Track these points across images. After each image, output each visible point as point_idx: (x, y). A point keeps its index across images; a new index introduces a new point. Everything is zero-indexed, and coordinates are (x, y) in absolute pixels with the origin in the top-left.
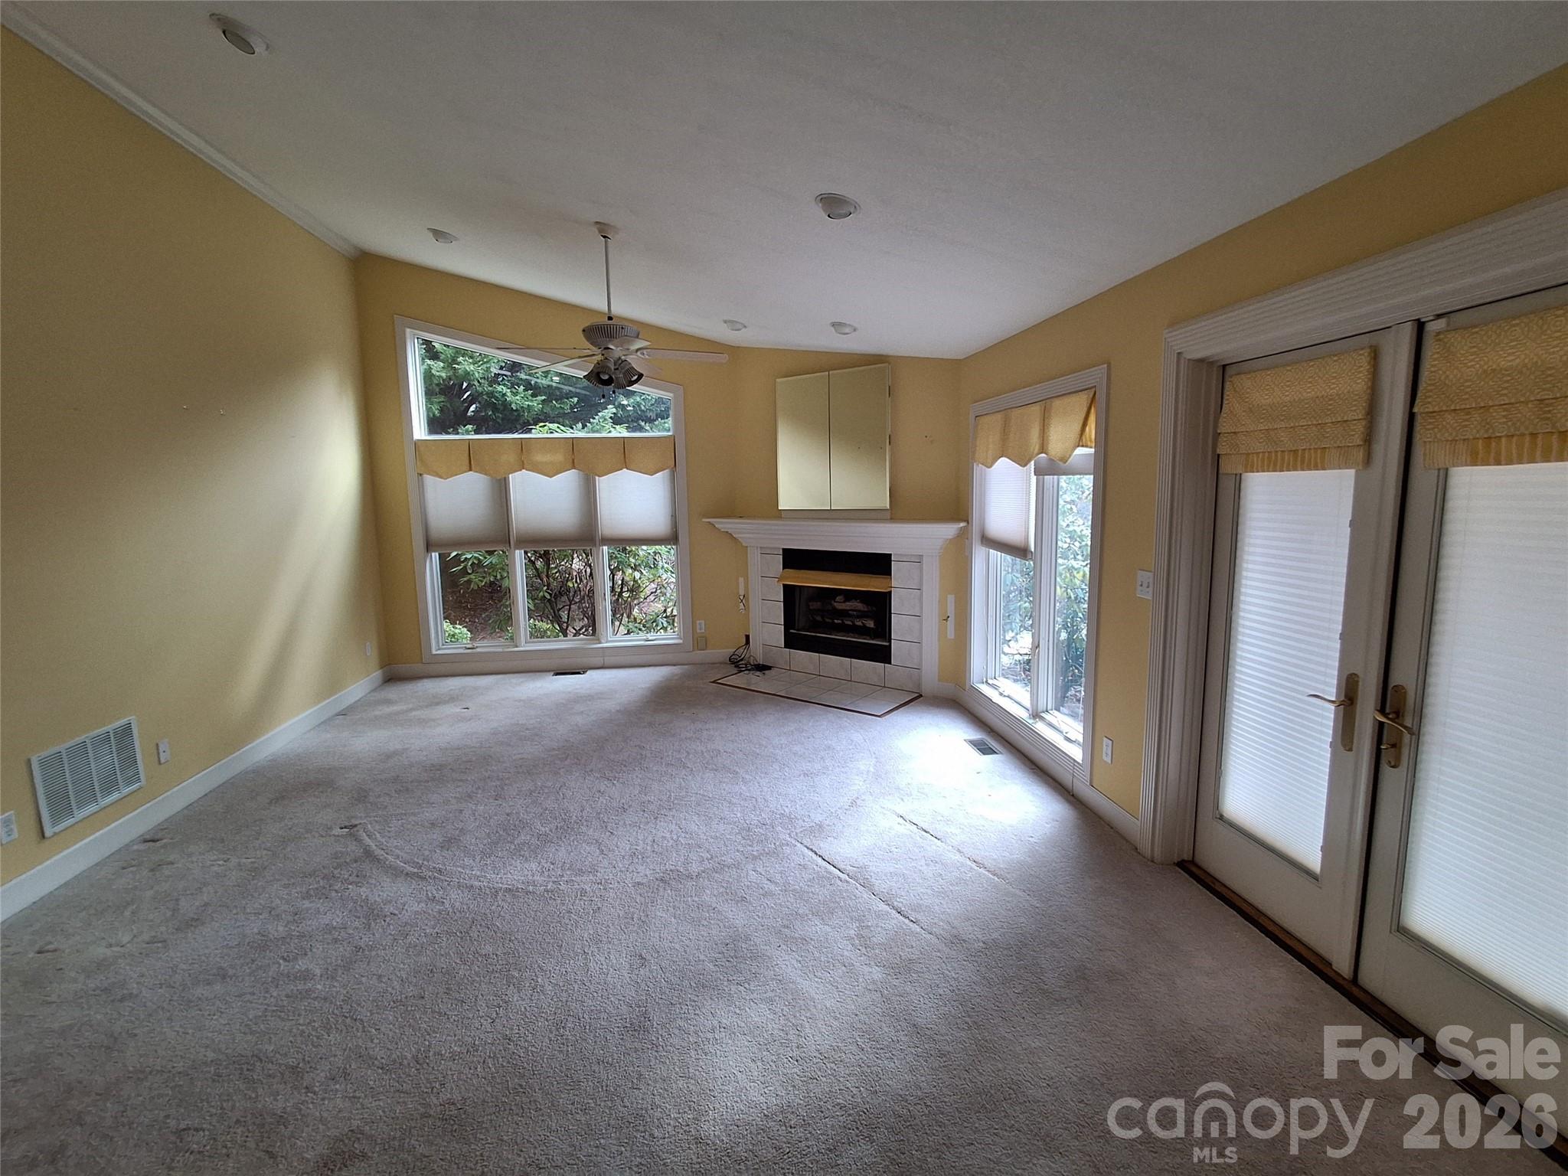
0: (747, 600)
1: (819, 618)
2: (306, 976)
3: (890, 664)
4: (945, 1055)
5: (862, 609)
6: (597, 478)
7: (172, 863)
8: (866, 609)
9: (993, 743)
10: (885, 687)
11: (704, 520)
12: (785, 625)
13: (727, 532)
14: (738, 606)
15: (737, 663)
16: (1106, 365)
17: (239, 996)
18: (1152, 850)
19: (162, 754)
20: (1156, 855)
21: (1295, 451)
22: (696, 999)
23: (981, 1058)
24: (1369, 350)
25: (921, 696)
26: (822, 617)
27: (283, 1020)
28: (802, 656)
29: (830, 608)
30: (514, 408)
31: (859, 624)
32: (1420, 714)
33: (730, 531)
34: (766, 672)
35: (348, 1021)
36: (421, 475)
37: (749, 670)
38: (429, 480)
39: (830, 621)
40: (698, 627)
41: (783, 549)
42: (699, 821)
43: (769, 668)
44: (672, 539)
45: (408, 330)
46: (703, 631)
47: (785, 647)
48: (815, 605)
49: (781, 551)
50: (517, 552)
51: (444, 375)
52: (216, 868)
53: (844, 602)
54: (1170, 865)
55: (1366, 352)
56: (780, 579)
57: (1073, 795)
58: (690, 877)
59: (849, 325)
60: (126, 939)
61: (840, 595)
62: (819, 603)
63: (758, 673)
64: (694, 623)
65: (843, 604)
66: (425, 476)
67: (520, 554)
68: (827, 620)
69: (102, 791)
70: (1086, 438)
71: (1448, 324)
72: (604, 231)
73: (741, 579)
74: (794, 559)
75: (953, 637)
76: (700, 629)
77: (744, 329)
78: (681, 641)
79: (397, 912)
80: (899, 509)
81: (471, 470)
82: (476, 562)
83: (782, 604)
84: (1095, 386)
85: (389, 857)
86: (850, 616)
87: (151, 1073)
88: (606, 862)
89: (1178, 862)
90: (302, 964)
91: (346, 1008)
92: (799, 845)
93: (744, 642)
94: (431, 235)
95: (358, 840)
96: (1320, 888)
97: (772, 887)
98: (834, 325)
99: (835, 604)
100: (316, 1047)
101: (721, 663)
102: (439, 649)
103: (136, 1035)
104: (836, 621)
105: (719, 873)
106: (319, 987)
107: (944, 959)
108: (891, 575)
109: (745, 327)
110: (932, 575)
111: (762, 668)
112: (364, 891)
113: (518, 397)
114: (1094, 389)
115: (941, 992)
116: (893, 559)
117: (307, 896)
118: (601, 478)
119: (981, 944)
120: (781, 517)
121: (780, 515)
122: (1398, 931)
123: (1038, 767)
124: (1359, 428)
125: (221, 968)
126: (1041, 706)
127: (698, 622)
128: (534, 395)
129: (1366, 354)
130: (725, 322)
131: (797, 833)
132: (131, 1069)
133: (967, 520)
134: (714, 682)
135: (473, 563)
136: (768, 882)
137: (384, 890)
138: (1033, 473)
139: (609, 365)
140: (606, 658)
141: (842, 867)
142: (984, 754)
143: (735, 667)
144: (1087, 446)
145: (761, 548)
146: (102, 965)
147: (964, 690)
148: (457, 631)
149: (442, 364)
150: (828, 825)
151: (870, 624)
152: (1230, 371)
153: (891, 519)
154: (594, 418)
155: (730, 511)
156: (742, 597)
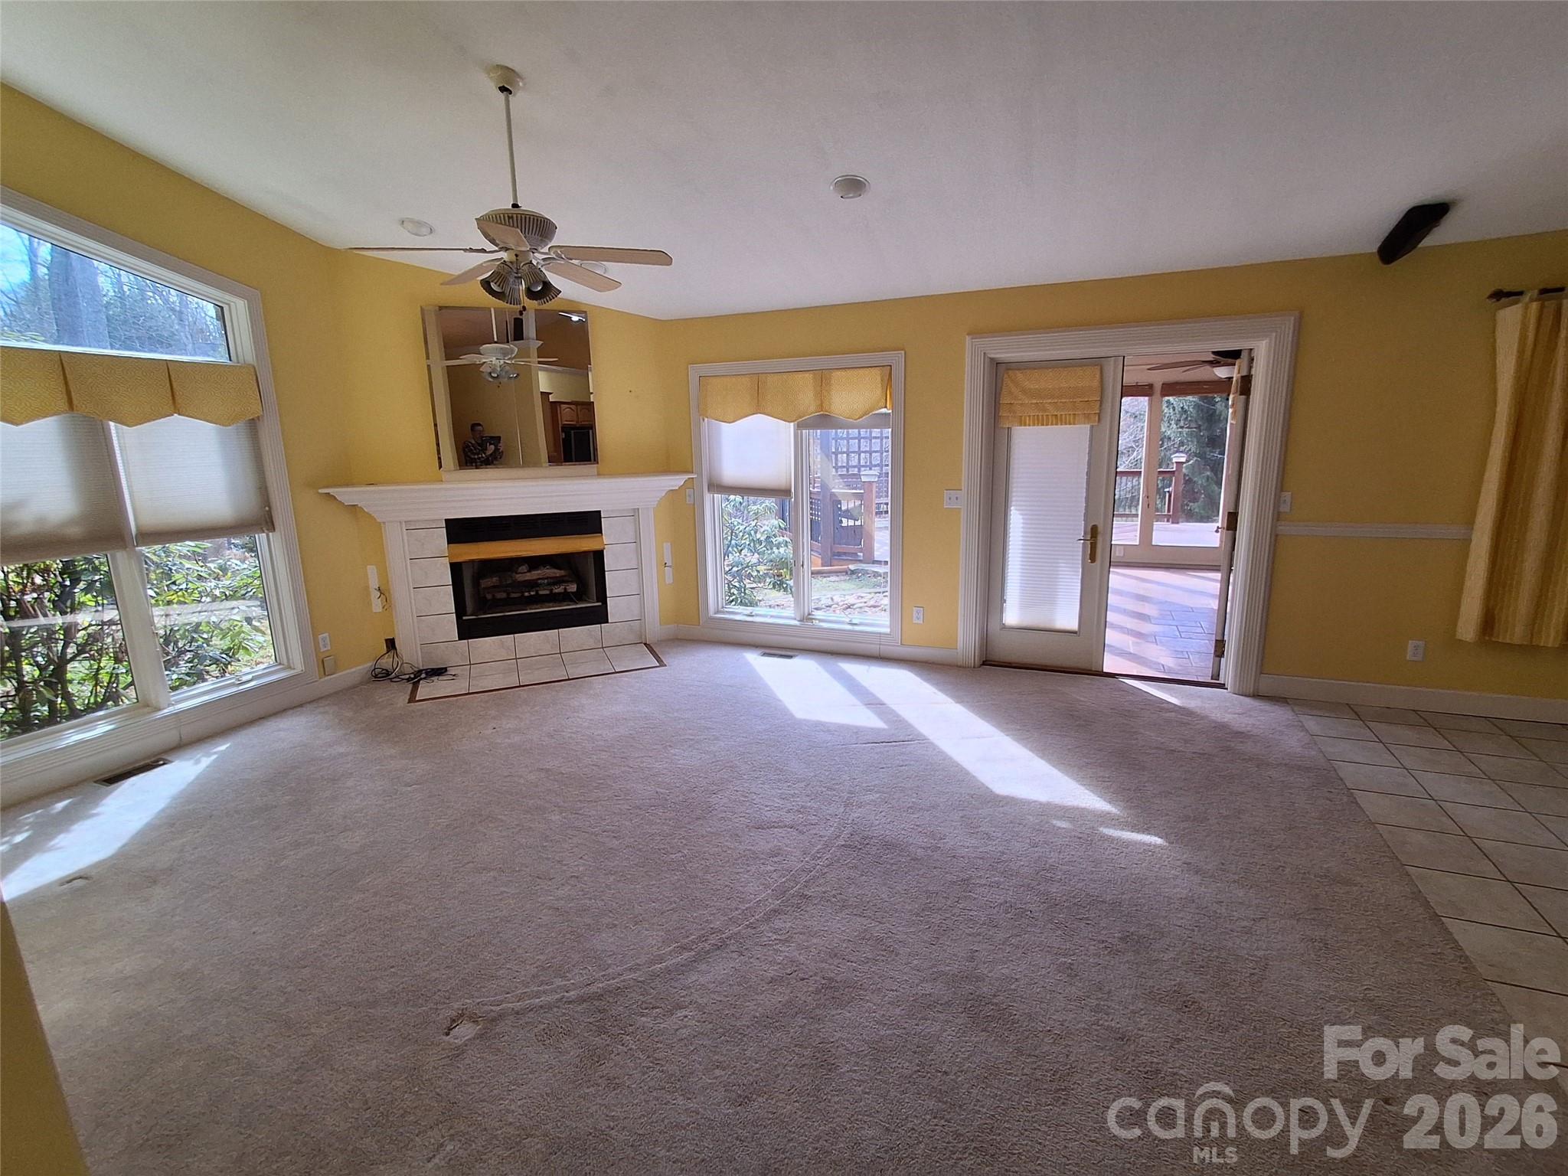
0: (389, 593)
3: (610, 623)
5: (553, 573)
8: (560, 575)
10: (603, 647)
11: (316, 490)
12: (456, 612)
13: (351, 504)
21: (1056, 415)
25: (648, 644)
26: (508, 593)
29: (514, 582)
31: (559, 590)
33: (353, 502)
40: (322, 644)
41: (447, 521)
46: (331, 647)
47: (460, 639)
49: (444, 521)
53: (530, 570)
56: (445, 558)
57: (882, 658)
61: (522, 563)
62: (494, 576)
64: (316, 641)
65: (528, 574)
68: (513, 595)
72: (507, 82)
73: (372, 569)
74: (461, 531)
75: (671, 581)
76: (326, 646)
78: (296, 671)
80: (605, 464)
83: (451, 587)
89: (982, 663)
93: (387, 649)
99: (519, 574)
101: (360, 680)
104: (526, 594)
108: (600, 532)
110: (649, 528)
114: (889, 367)
116: (603, 515)
118: (130, 429)
120: (442, 481)
121: (440, 478)
124: (1097, 404)
127: (321, 636)
133: (693, 472)
134: (414, 702)
140: (183, 729)
145: (407, 522)
147: (698, 625)
151: (572, 588)
153: (599, 475)
155: (345, 476)
156: (376, 592)
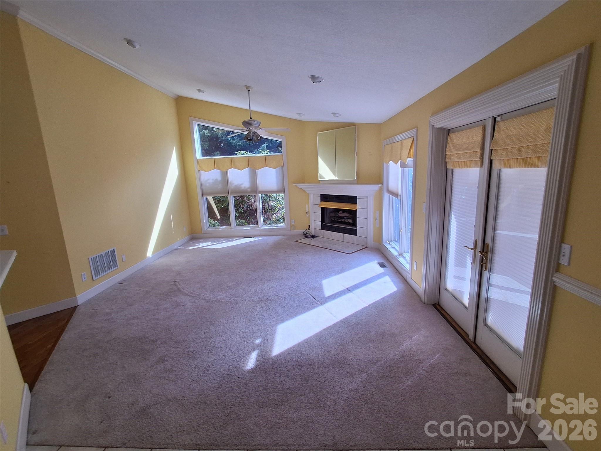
0: (309, 212)
1: (333, 219)
2: (158, 319)
3: (357, 235)
4: (329, 351)
5: (348, 216)
6: (257, 170)
7: (126, 289)
8: (349, 216)
9: (386, 264)
10: (355, 244)
11: (293, 184)
12: (321, 222)
13: (301, 188)
14: (306, 215)
15: (305, 235)
16: (416, 129)
17: (141, 323)
18: (425, 300)
19: (123, 258)
20: (426, 301)
21: (465, 161)
22: (262, 332)
23: (340, 353)
24: (482, 126)
25: (367, 247)
26: (334, 219)
27: (151, 329)
28: (327, 233)
29: (337, 216)
30: (234, 145)
31: (347, 221)
32: (492, 252)
33: (302, 188)
34: (315, 238)
35: (167, 331)
36: (200, 171)
37: (309, 237)
38: (202, 172)
39: (337, 220)
40: (292, 222)
41: (321, 195)
42: (277, 284)
43: (316, 237)
44: (283, 191)
45: (194, 122)
46: (294, 223)
47: (322, 230)
48: (332, 214)
50: (231, 196)
51: (209, 135)
52: (137, 291)
53: (342, 213)
54: (430, 305)
55: (481, 127)
56: (319, 205)
57: (407, 282)
58: (270, 300)
59: (338, 113)
60: (114, 308)
61: (340, 211)
62: (333, 214)
63: (312, 238)
64: (291, 221)
66: (201, 171)
67: (232, 196)
69: (108, 268)
70: (411, 155)
71: (501, 118)
72: (248, 89)
73: (307, 205)
74: (325, 198)
75: (378, 226)
76: (293, 223)
77: (304, 116)
78: (286, 227)
79: (184, 305)
80: (360, 180)
81: (215, 169)
82: (219, 200)
83: (321, 214)
84: (413, 136)
85: (184, 290)
86: (344, 218)
87: (118, 339)
88: (246, 295)
89: (433, 304)
90: (157, 317)
91: (167, 328)
92: (307, 293)
93: (308, 228)
94: (197, 90)
95: (176, 286)
96: (468, 312)
97: (294, 304)
98: (333, 113)
99: (339, 214)
100: (159, 336)
101: (300, 235)
102: (207, 229)
103: (115, 330)
104: (339, 220)
105: (279, 299)
106: (161, 322)
107: (340, 327)
108: (357, 204)
109: (304, 115)
110: (371, 204)
111: (314, 237)
112: (176, 299)
113: (234, 141)
114: (413, 138)
115: (335, 335)
116: (358, 198)
117: (161, 300)
118: (258, 170)
119: (354, 324)
121: (319, 182)
122: (485, 325)
123: (399, 272)
124: (479, 154)
125: (137, 316)
126: (403, 251)
127: (292, 220)
128: (240, 140)
129: (481, 128)
130: (297, 113)
131: (307, 289)
132: (114, 338)
133: (382, 184)
134: (296, 241)
135: (218, 200)
136: (293, 303)
137: (181, 299)
138: (400, 166)
139: (251, 134)
140: (261, 233)
141: (318, 299)
142: (381, 267)
143: (305, 236)
144: (411, 158)
145: (313, 194)
146: (108, 314)
147: (381, 245)
148: (215, 223)
149: (208, 131)
150: (318, 287)
151: (351, 221)
152: (451, 131)
153: (357, 183)
154: (260, 147)
155: (302, 181)
156: (307, 212)
